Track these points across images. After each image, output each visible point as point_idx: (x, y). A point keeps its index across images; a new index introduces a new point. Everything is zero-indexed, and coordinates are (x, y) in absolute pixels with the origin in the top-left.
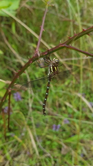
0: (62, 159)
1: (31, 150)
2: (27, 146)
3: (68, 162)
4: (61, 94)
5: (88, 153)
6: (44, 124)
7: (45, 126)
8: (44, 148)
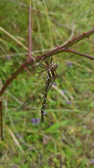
0: (44, 149)
1: (13, 148)
2: (9, 145)
3: (51, 150)
4: (33, 86)
5: (67, 138)
6: (21, 119)
7: (23, 121)
8: (26, 142)
